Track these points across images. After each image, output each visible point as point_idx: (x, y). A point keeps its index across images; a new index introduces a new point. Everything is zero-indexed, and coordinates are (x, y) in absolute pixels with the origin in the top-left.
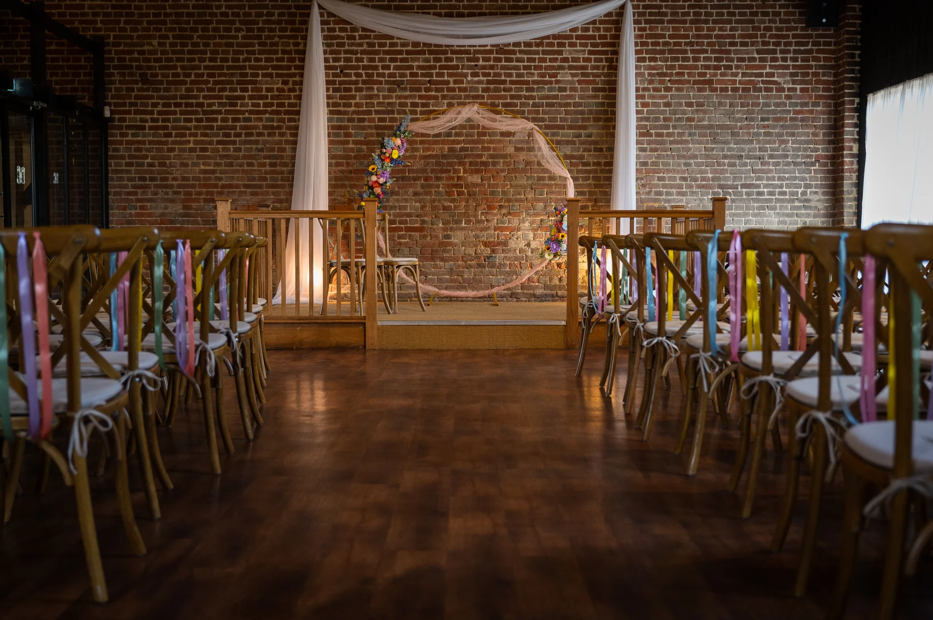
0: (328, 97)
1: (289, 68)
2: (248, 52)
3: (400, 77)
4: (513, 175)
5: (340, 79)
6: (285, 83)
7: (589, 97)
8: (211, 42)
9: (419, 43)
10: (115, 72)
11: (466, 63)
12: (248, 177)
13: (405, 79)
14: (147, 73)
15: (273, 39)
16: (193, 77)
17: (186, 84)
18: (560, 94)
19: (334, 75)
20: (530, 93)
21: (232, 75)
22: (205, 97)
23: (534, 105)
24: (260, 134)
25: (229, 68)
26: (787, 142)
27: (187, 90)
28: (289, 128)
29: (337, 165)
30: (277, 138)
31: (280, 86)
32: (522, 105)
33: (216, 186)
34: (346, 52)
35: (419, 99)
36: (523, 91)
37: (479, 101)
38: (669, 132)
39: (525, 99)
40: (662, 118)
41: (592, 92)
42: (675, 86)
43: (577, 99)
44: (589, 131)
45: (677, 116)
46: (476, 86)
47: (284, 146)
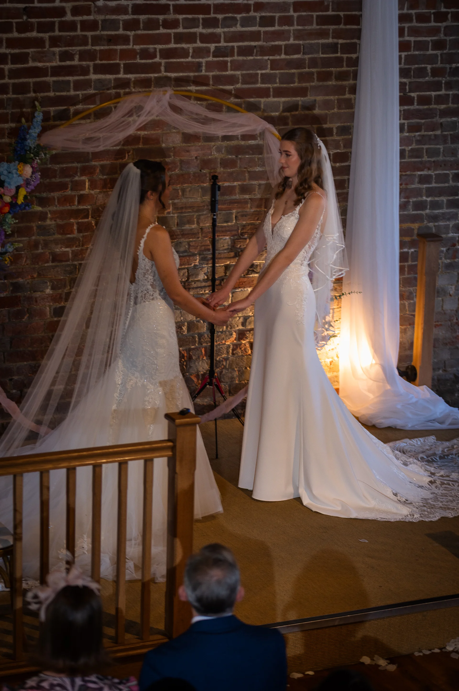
4: (178, 187)
7: (311, 35)
18: (263, 29)
23: (218, 52)
32: (198, 52)
35: (7, 47)
36: (198, 27)
37: (119, 47)
38: (439, 96)
39: (202, 42)
40: (429, 71)
41: (318, 24)
42: (453, 10)
43: (292, 39)
44: (309, 98)
45: (454, 65)
46: (114, 17)
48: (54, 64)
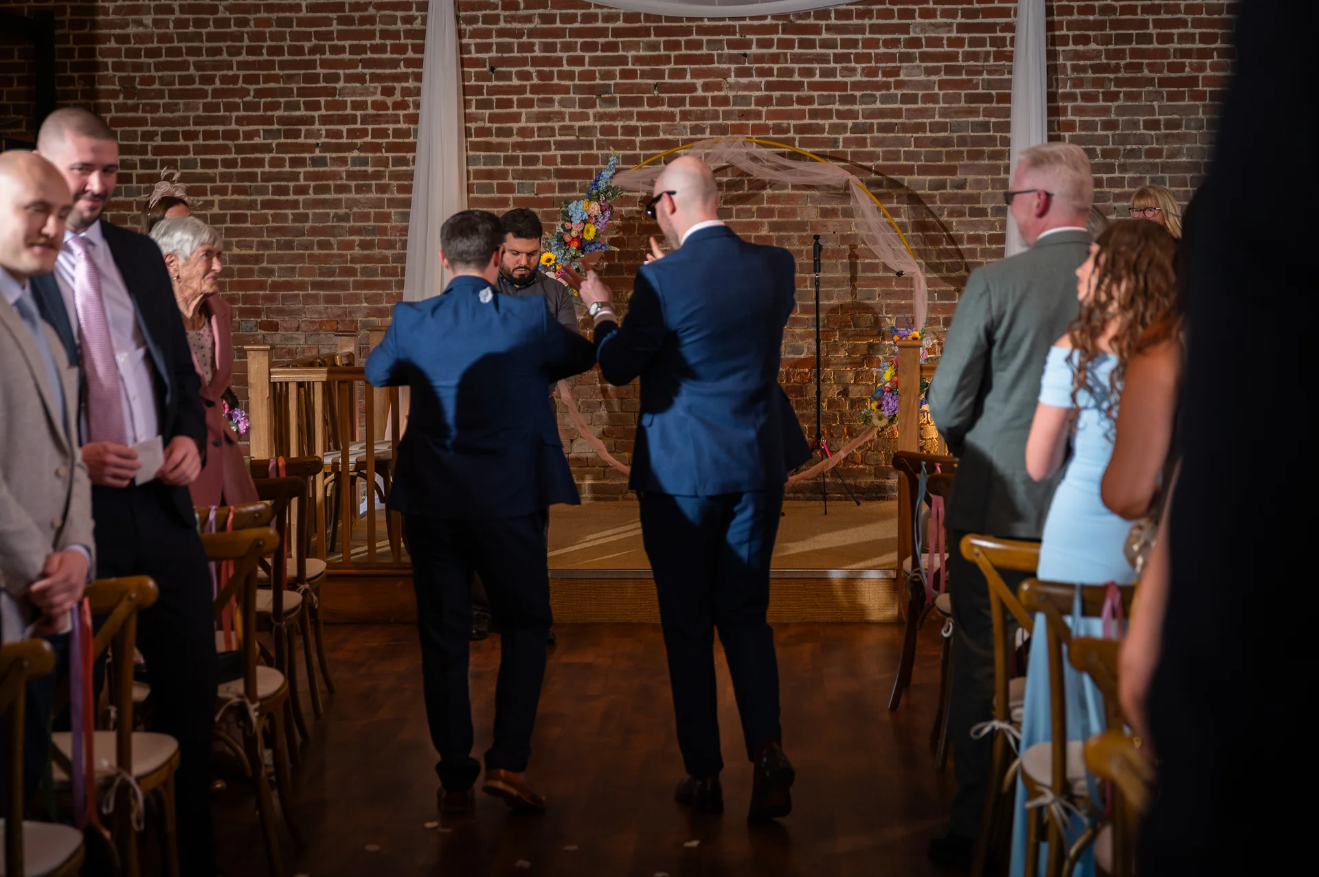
0: (468, 118)
1: (394, 64)
2: (319, 36)
3: (601, 79)
5: (489, 84)
6: (388, 92)
7: (958, 112)
8: (251, 17)
9: (639, 14)
10: (76, 75)
11: (726, 51)
12: (320, 268)
13: (612, 82)
14: (134, 78)
15: (366, 10)
16: (218, 84)
17: (206, 97)
18: (904, 107)
19: (479, 77)
20: (846, 107)
21: (289, 78)
22: (240, 121)
23: (856, 128)
24: (341, 189)
25: (283, 65)
27: (207, 107)
28: (395, 176)
30: (374, 195)
31: (378, 97)
32: (835, 128)
33: (261, 286)
34: (501, 33)
35: (638, 120)
36: (834, 103)
37: (751, 122)
38: (1112, 178)
39: (838, 118)
40: (1099, 152)
41: (966, 102)
42: (1125, 89)
43: (937, 117)
44: (959, 176)
45: (1129, 147)
46: (746, 93)
47: (386, 210)
48: (685, 137)
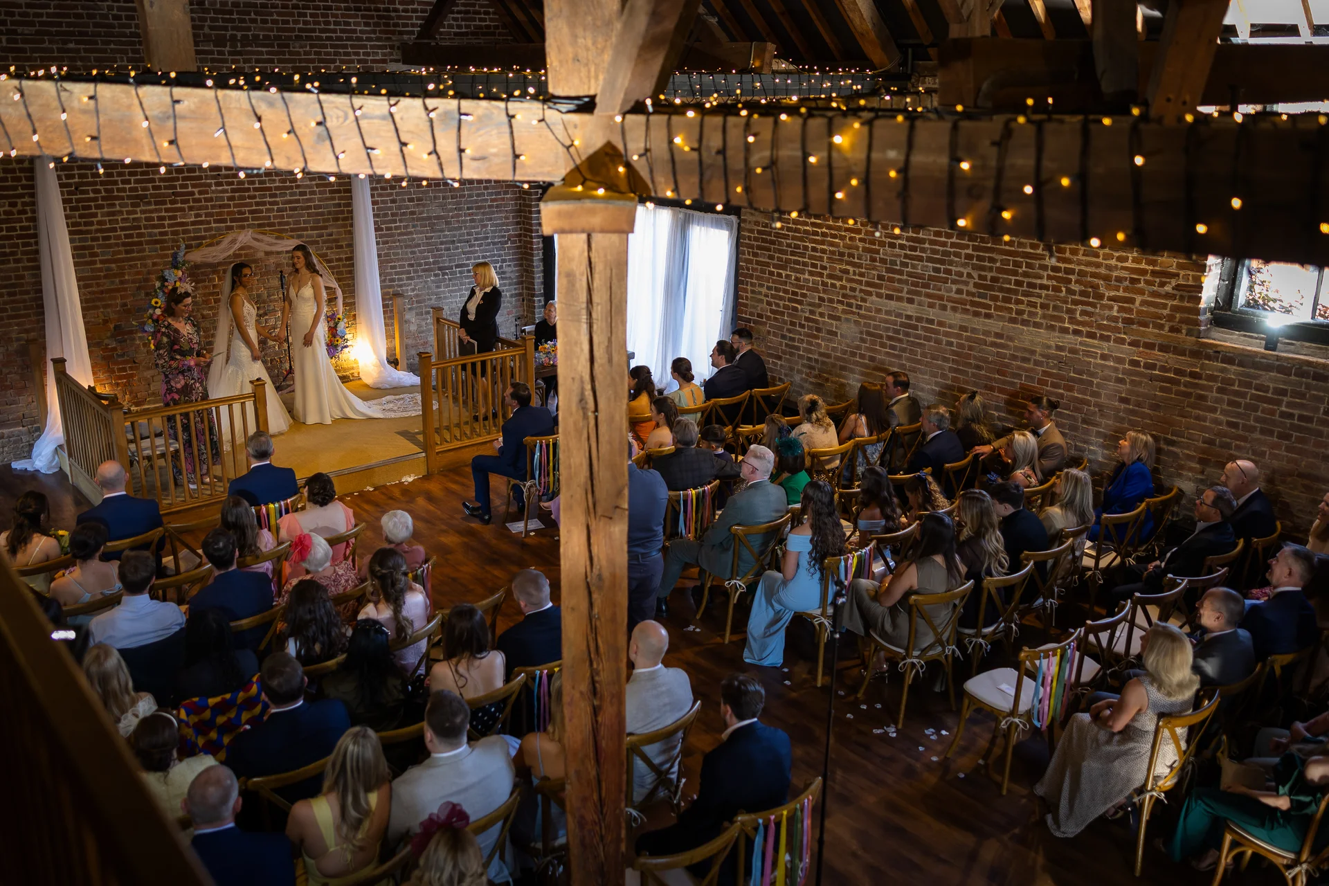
0: (67, 217)
1: (15, 188)
3: (142, 191)
5: (77, 197)
11: (208, 173)
13: (148, 192)
19: (69, 193)
20: (273, 199)
23: (279, 210)
26: (487, 225)
28: (26, 253)
29: (86, 286)
32: (268, 210)
34: (80, 168)
35: (166, 212)
37: (226, 210)
38: (396, 226)
39: (269, 205)
40: (388, 214)
44: (329, 230)
47: (21, 273)
